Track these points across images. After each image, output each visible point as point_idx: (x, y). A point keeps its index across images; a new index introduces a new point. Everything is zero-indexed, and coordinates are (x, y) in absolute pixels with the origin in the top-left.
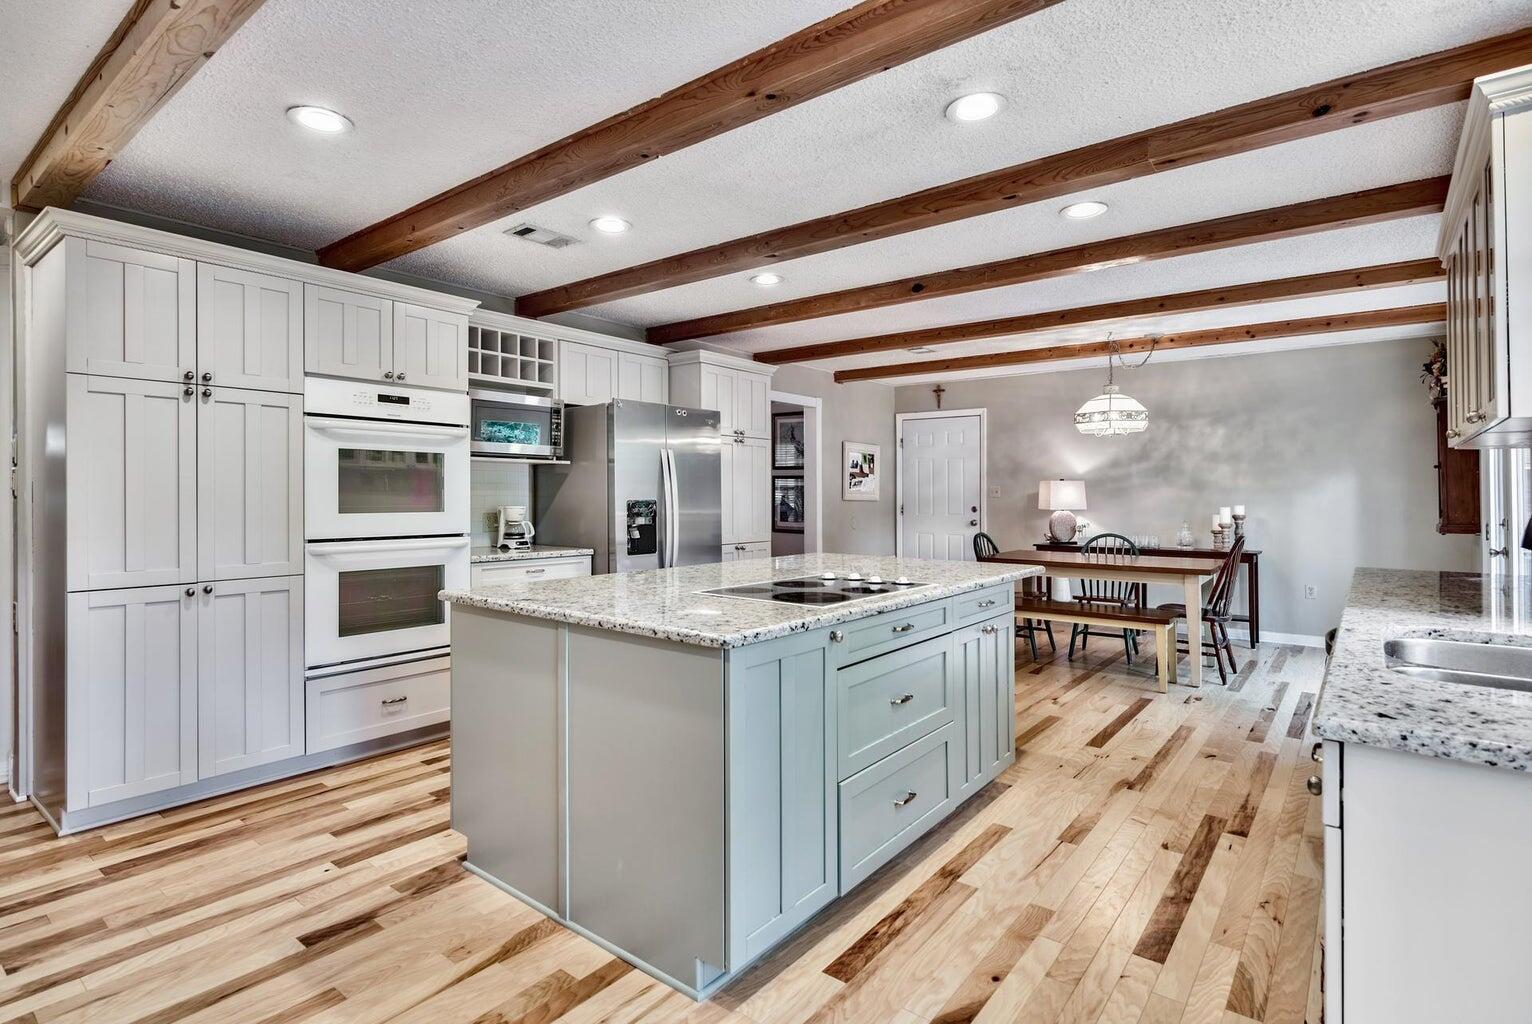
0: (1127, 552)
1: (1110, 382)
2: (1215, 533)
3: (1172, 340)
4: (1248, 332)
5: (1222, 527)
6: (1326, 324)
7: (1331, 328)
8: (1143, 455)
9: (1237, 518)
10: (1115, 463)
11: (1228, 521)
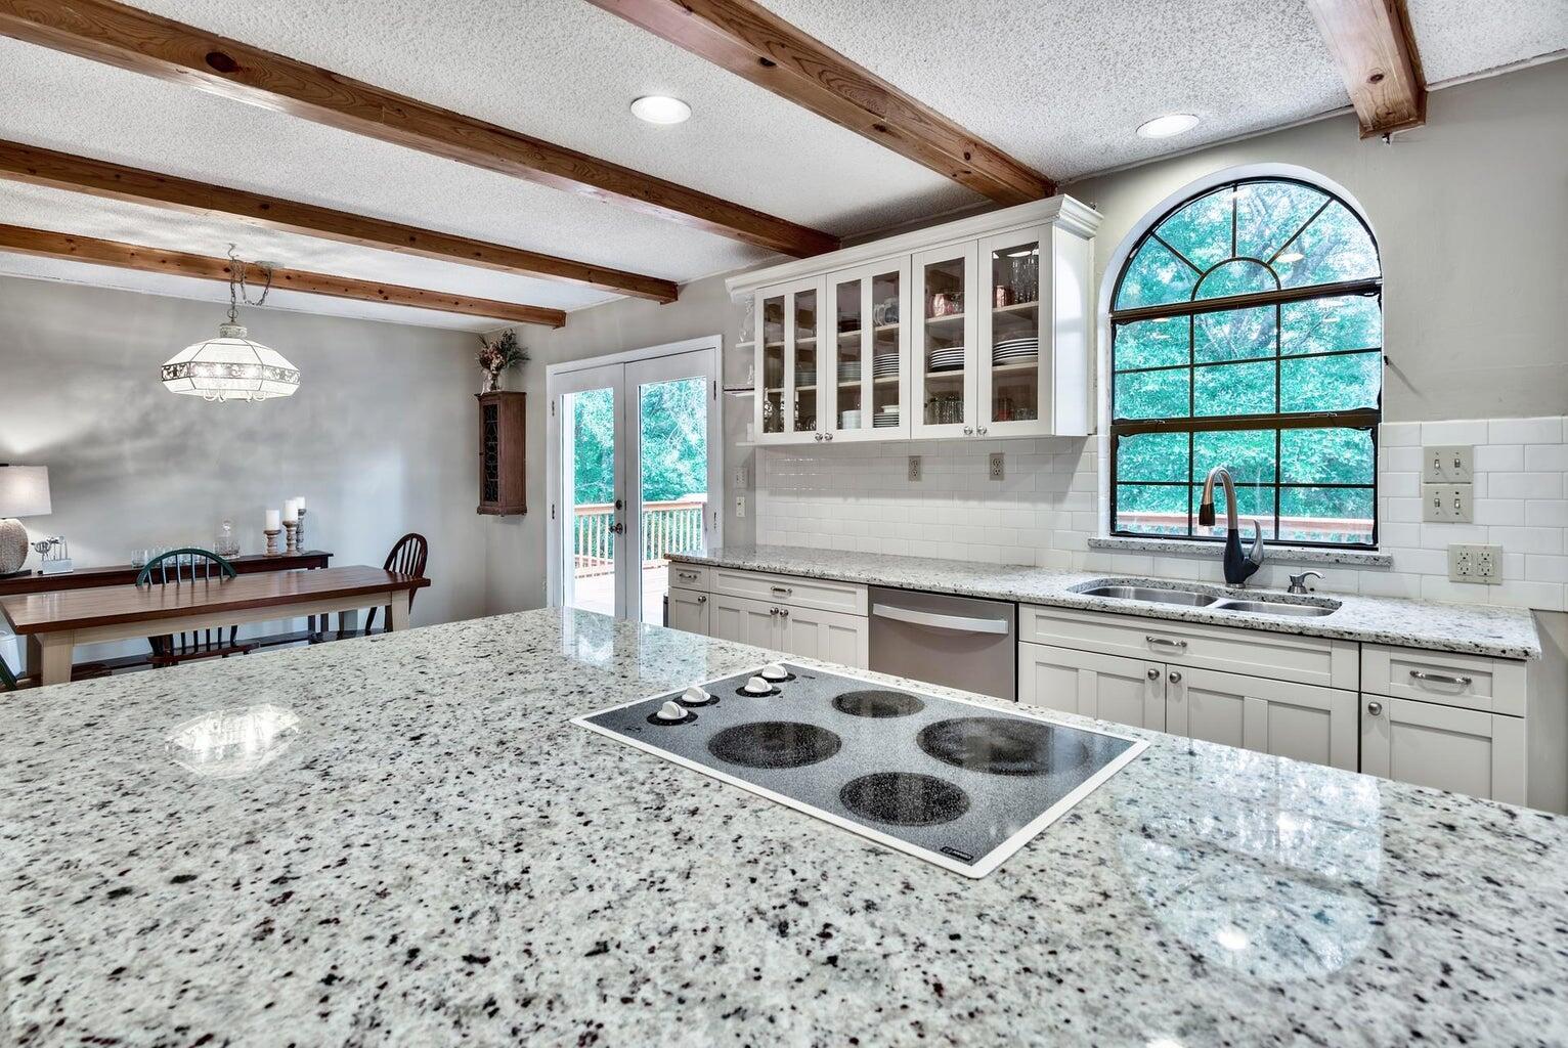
1: (230, 320)
2: (269, 534)
3: (288, 278)
4: (381, 292)
5: (288, 525)
6: (454, 303)
7: (457, 308)
8: (144, 428)
9: (301, 513)
10: (91, 439)
11: (293, 517)
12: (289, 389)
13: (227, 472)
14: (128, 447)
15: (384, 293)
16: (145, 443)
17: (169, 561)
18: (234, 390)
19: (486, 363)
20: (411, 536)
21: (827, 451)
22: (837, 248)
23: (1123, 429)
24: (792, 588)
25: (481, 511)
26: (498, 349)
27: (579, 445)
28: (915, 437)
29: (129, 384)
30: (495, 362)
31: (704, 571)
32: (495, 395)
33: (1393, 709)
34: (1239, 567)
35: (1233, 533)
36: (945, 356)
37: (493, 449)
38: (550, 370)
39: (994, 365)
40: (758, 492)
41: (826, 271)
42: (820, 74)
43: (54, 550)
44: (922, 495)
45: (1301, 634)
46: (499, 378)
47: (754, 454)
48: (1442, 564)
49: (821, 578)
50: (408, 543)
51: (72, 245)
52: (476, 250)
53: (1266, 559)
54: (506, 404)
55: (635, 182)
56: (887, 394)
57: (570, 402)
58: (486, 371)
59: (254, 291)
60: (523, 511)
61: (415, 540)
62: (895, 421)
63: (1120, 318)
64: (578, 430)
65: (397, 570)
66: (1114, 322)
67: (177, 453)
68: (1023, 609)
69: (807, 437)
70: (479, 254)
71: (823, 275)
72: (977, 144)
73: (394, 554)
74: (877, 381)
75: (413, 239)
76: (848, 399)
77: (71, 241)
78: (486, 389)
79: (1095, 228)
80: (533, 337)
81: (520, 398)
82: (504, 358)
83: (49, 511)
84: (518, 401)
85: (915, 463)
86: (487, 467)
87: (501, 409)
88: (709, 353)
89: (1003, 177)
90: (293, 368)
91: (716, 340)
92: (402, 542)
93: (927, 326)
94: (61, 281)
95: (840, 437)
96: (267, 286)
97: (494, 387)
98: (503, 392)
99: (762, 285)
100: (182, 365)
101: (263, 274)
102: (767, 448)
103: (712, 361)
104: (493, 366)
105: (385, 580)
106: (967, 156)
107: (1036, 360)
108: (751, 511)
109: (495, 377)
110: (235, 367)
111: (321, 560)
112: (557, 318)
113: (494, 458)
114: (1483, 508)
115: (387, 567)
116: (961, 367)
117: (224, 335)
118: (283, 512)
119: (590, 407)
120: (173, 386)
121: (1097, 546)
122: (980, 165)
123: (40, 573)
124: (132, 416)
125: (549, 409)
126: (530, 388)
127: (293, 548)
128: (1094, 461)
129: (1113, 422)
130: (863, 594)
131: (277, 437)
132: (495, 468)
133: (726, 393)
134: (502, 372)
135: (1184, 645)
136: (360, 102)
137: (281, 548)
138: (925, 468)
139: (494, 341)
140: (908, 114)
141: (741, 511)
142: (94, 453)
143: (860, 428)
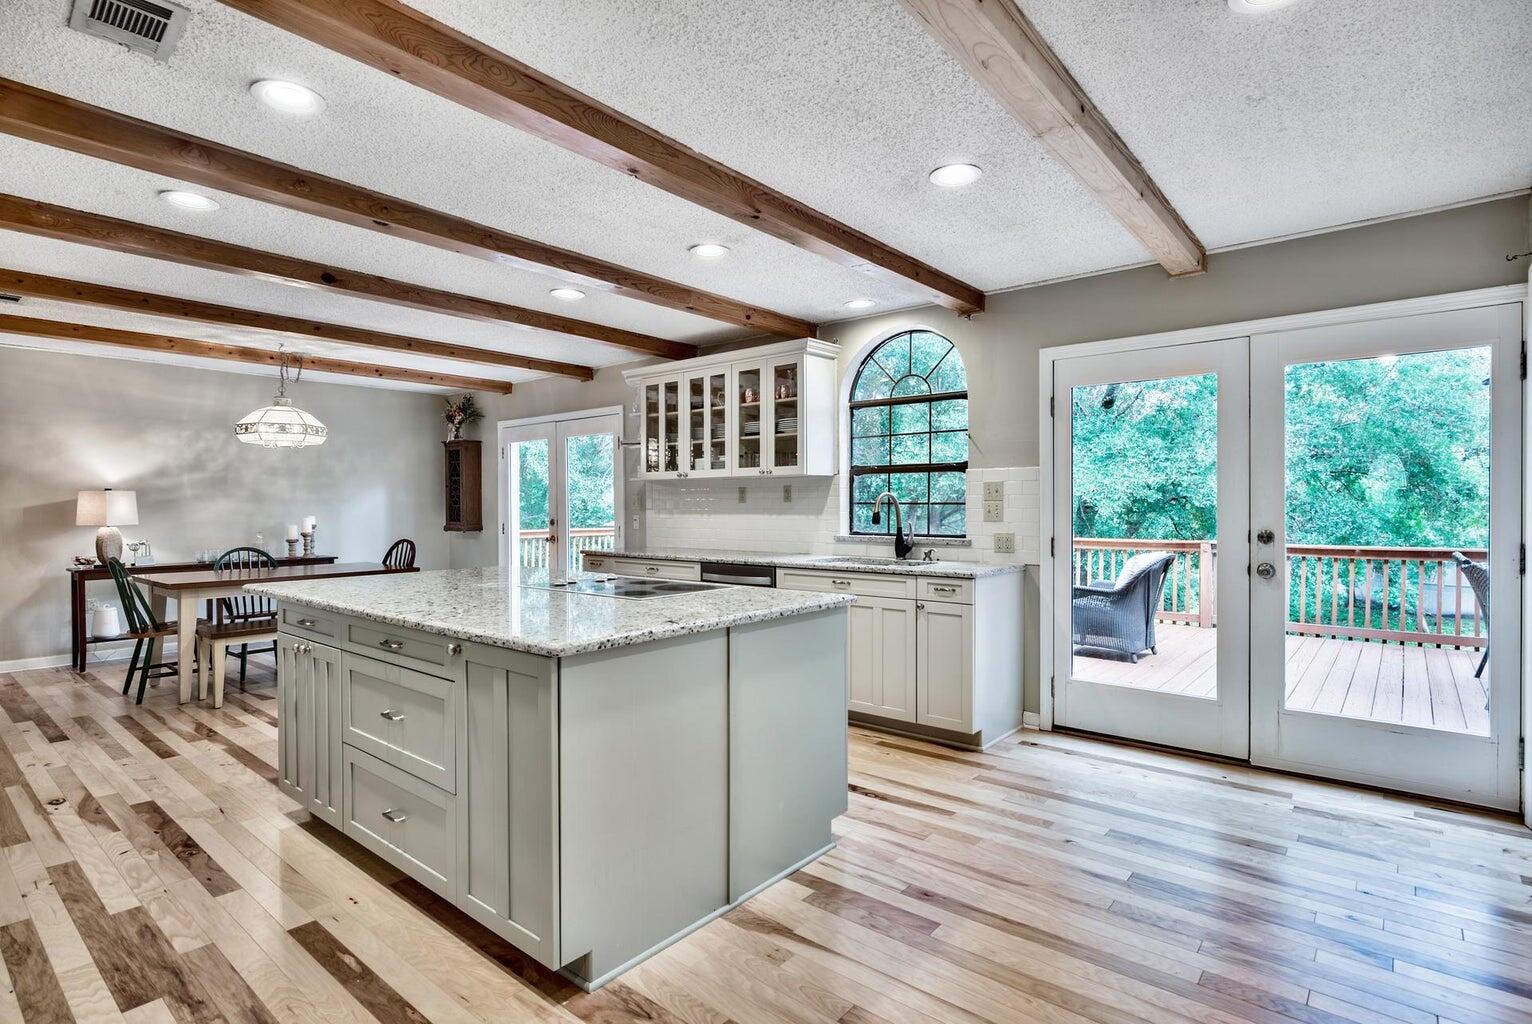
0: (264, 564)
1: (279, 393)
2: (291, 542)
3: (313, 362)
4: (377, 371)
5: (304, 536)
6: (430, 377)
7: (433, 381)
8: (197, 465)
9: (314, 527)
10: (161, 472)
11: (309, 530)
12: (320, 440)
13: (257, 497)
14: (186, 478)
15: (379, 372)
16: (198, 476)
17: (234, 557)
18: (285, 440)
19: (450, 418)
20: (402, 541)
21: (684, 483)
22: (695, 356)
23: (856, 471)
24: (659, 568)
25: (447, 529)
26: (459, 408)
27: (524, 481)
28: (734, 475)
29: (186, 433)
30: (458, 418)
31: (606, 560)
32: (459, 442)
33: (929, 607)
34: (903, 549)
35: (899, 529)
36: (751, 426)
37: (457, 482)
38: (501, 425)
39: (777, 432)
40: (648, 512)
41: (684, 370)
42: (648, 289)
43: (142, 550)
44: (747, 512)
45: (894, 573)
46: (461, 430)
47: (645, 485)
48: (991, 543)
49: (675, 560)
50: (400, 546)
51: (173, 344)
52: (452, 350)
53: (914, 544)
54: (466, 449)
55: (556, 321)
56: (719, 448)
57: (515, 449)
58: (450, 425)
59: (293, 372)
60: (479, 528)
61: (405, 544)
62: (722, 465)
63: (854, 407)
64: (523, 469)
65: (393, 563)
66: (852, 408)
67: (221, 483)
68: (778, 570)
69: (672, 475)
70: (453, 353)
71: (683, 371)
72: (755, 310)
73: (389, 554)
74: (714, 440)
75: (410, 345)
76: (697, 452)
77: (171, 341)
78: (451, 437)
79: (837, 353)
80: (487, 400)
81: (478, 444)
82: (465, 415)
83: (137, 523)
84: (476, 447)
85: (742, 491)
86: (452, 497)
87: (462, 454)
88: (613, 418)
89: (776, 325)
90: (322, 425)
91: (619, 409)
92: (396, 545)
93: (741, 408)
94: (140, 360)
95: (693, 475)
96: (300, 368)
97: (456, 436)
98: (464, 441)
99: (645, 376)
100: (252, 424)
101: (297, 360)
102: (652, 482)
103: (617, 423)
104: (456, 421)
105: (382, 568)
106: (748, 317)
107: (796, 431)
108: (643, 524)
109: (457, 429)
110: (288, 426)
111: (330, 560)
112: (506, 388)
113: (457, 490)
114: (1009, 512)
115: (384, 562)
116: (758, 434)
117: (277, 404)
118: (301, 525)
119: (533, 450)
120: (243, 438)
121: (840, 540)
122: (756, 320)
123: (133, 565)
124: (189, 455)
125: (500, 451)
126: (485, 438)
127: (309, 552)
128: (837, 490)
129: (852, 467)
130: (698, 567)
131: (293, 473)
132: (459, 497)
133: (626, 443)
134: (463, 425)
135: (849, 583)
136: (397, 291)
137: (299, 552)
138: (748, 495)
139: (458, 402)
140: (706, 300)
141: (636, 525)
142: (163, 482)
143: (704, 470)
